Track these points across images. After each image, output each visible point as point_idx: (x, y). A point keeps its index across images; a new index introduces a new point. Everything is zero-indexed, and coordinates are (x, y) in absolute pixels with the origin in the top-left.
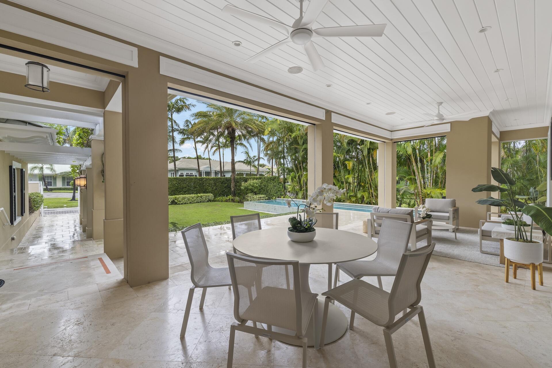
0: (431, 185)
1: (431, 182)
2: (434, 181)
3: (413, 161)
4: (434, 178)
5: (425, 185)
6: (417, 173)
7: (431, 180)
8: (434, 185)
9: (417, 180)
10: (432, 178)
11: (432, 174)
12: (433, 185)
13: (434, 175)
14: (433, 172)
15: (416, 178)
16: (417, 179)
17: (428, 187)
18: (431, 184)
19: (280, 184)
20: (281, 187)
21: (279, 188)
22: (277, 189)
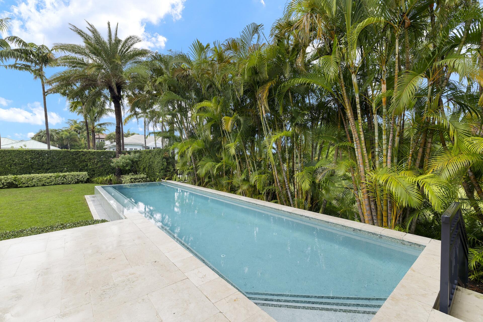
0: (389, 161)
1: (389, 154)
2: (395, 153)
3: (348, 107)
4: (396, 145)
5: (375, 161)
6: (355, 136)
7: (387, 149)
8: (395, 160)
9: (356, 150)
10: (390, 144)
11: (391, 136)
12: (392, 161)
13: (397, 139)
14: (394, 131)
15: (355, 145)
16: (355, 147)
17: (381, 167)
18: (389, 158)
19: (164, 160)
20: (165, 164)
21: (163, 165)
22: (161, 166)
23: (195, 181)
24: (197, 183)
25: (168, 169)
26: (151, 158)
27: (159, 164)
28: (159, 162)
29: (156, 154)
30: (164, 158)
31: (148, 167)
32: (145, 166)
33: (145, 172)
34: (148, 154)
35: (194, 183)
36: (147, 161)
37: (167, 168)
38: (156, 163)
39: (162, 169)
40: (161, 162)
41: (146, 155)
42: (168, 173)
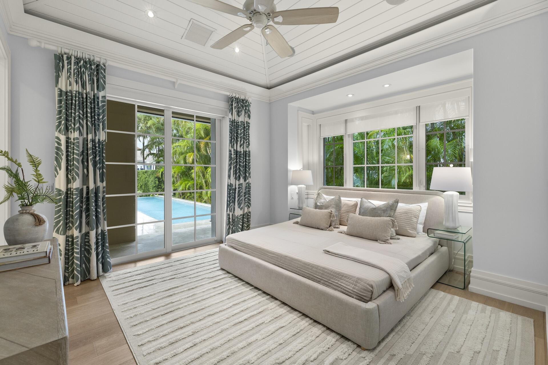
19: (156, 179)
20: (157, 182)
21: (155, 183)
22: (153, 184)
23: (181, 196)
24: (182, 197)
25: (159, 187)
26: (146, 177)
27: (152, 183)
28: (152, 181)
29: (150, 174)
30: (156, 177)
31: (144, 185)
32: (142, 184)
33: (142, 189)
34: (144, 175)
35: (180, 197)
36: (143, 180)
37: (158, 185)
38: (150, 182)
39: (154, 187)
40: (154, 181)
41: (143, 175)
42: (160, 189)
